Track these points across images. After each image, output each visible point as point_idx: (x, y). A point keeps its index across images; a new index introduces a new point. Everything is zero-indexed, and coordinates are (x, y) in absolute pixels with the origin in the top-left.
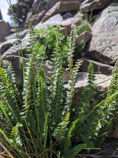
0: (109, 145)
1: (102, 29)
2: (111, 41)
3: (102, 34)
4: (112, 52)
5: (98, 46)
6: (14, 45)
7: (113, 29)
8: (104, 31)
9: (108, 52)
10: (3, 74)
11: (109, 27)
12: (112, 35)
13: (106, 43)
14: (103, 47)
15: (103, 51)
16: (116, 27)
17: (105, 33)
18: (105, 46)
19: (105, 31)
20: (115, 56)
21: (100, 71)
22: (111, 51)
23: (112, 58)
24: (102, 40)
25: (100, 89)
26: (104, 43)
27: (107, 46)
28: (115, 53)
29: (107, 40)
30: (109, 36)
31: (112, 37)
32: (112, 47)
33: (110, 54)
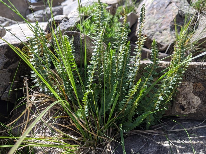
0: (167, 123)
1: (151, 10)
2: (162, 24)
3: (150, 16)
4: (162, 37)
5: (146, 30)
6: (63, 21)
7: (164, 11)
8: (153, 13)
9: (158, 37)
10: (69, 47)
11: (159, 8)
12: (162, 17)
13: (156, 26)
14: (153, 31)
15: (152, 35)
16: (167, 8)
17: (154, 15)
18: (154, 30)
19: (155, 13)
20: (165, 42)
21: (148, 58)
22: (162, 35)
23: (162, 44)
24: (151, 23)
25: (161, 65)
26: (153, 26)
27: (157, 30)
28: (166, 38)
29: (157, 23)
30: (159, 18)
31: (162, 20)
32: (162, 31)
33: (160, 39)
